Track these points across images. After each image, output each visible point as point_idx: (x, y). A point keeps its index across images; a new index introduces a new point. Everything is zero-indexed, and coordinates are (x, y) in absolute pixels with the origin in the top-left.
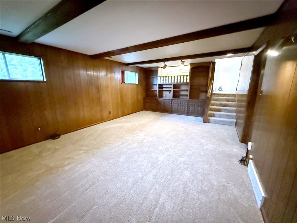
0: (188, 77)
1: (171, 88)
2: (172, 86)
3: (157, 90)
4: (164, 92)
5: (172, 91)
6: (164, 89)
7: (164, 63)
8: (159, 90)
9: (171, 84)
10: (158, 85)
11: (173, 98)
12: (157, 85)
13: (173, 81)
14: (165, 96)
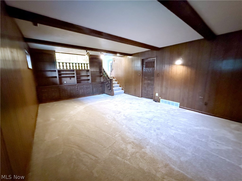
0: (88, 65)
1: (74, 74)
2: (75, 72)
3: (56, 77)
4: (63, 79)
5: (76, 77)
6: (63, 76)
7: (87, 51)
8: (59, 77)
9: (73, 71)
10: (57, 71)
11: (77, 83)
12: (55, 71)
13: (75, 68)
14: (65, 82)
